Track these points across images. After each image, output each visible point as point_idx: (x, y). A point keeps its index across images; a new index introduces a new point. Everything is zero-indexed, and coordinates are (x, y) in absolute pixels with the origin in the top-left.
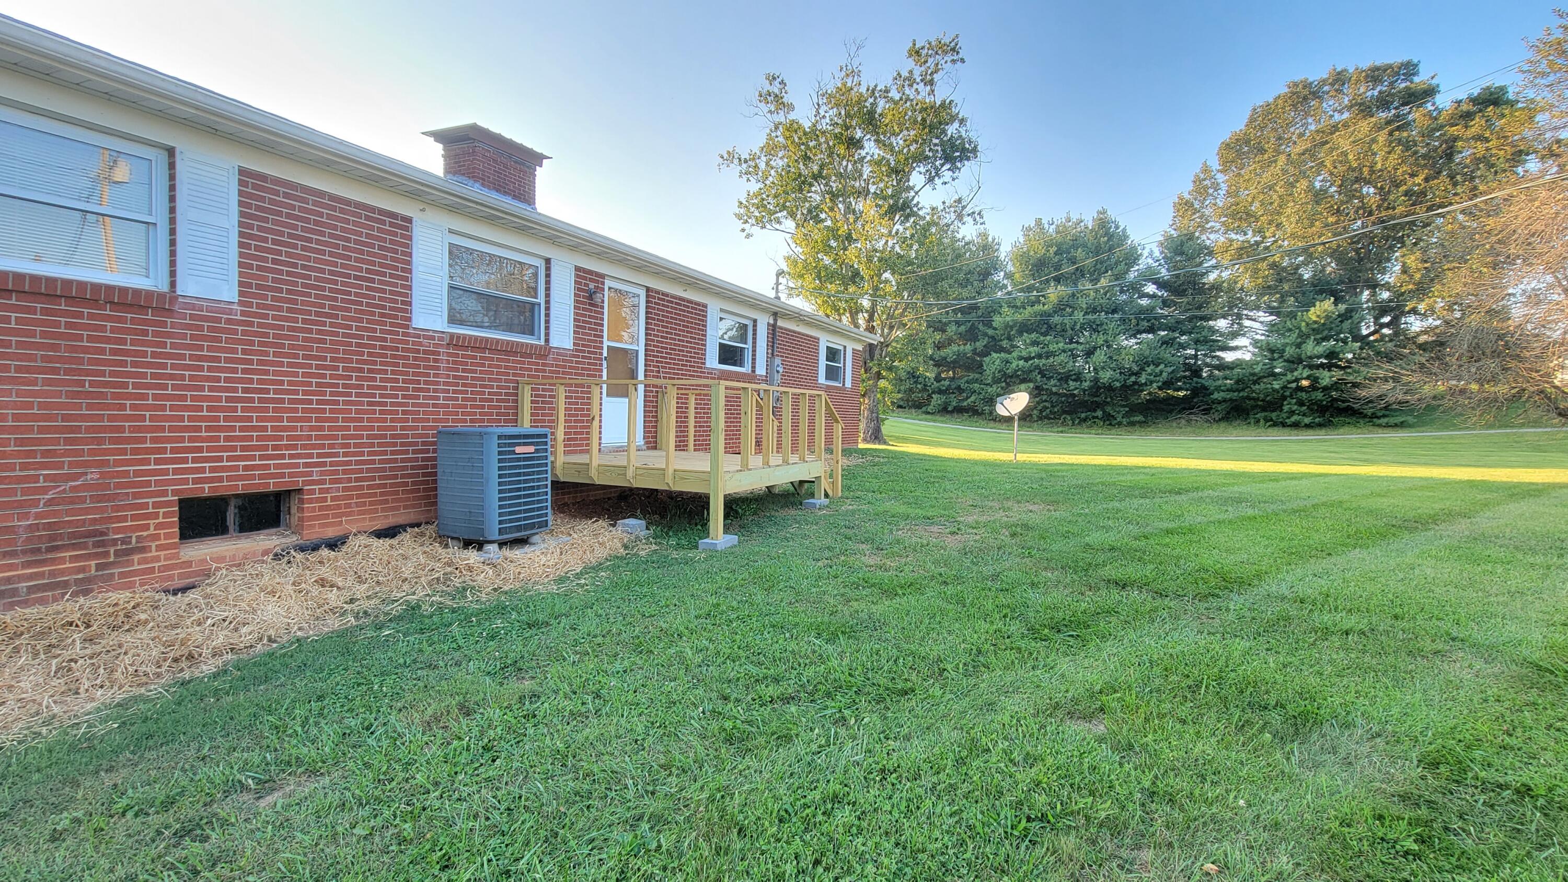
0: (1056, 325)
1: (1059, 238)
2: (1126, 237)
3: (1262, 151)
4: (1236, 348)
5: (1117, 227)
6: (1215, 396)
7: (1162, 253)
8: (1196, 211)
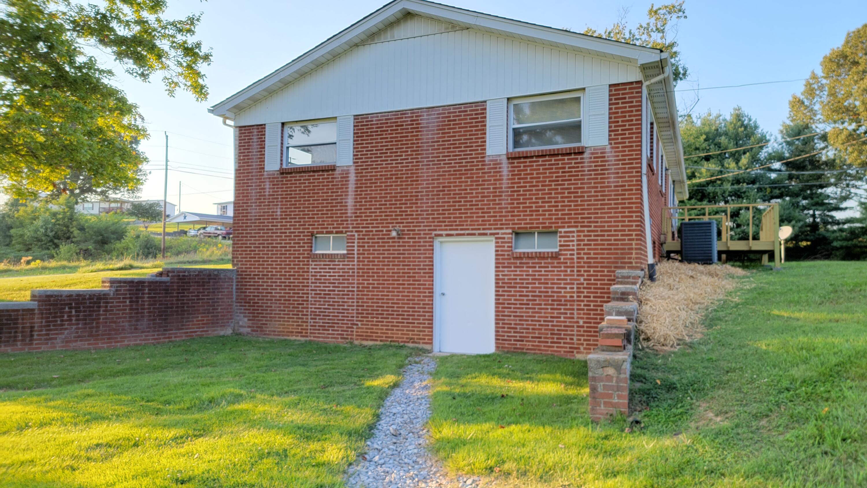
0: (709, 193)
1: (707, 129)
2: (756, 127)
3: (856, 63)
4: (846, 209)
5: (750, 120)
6: (835, 244)
7: (783, 138)
8: (807, 107)
